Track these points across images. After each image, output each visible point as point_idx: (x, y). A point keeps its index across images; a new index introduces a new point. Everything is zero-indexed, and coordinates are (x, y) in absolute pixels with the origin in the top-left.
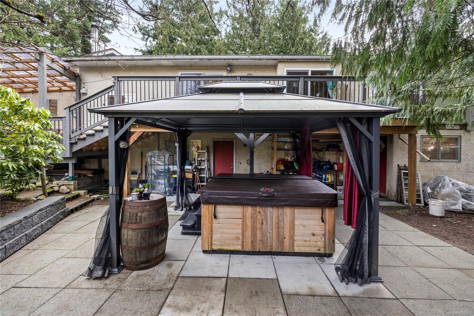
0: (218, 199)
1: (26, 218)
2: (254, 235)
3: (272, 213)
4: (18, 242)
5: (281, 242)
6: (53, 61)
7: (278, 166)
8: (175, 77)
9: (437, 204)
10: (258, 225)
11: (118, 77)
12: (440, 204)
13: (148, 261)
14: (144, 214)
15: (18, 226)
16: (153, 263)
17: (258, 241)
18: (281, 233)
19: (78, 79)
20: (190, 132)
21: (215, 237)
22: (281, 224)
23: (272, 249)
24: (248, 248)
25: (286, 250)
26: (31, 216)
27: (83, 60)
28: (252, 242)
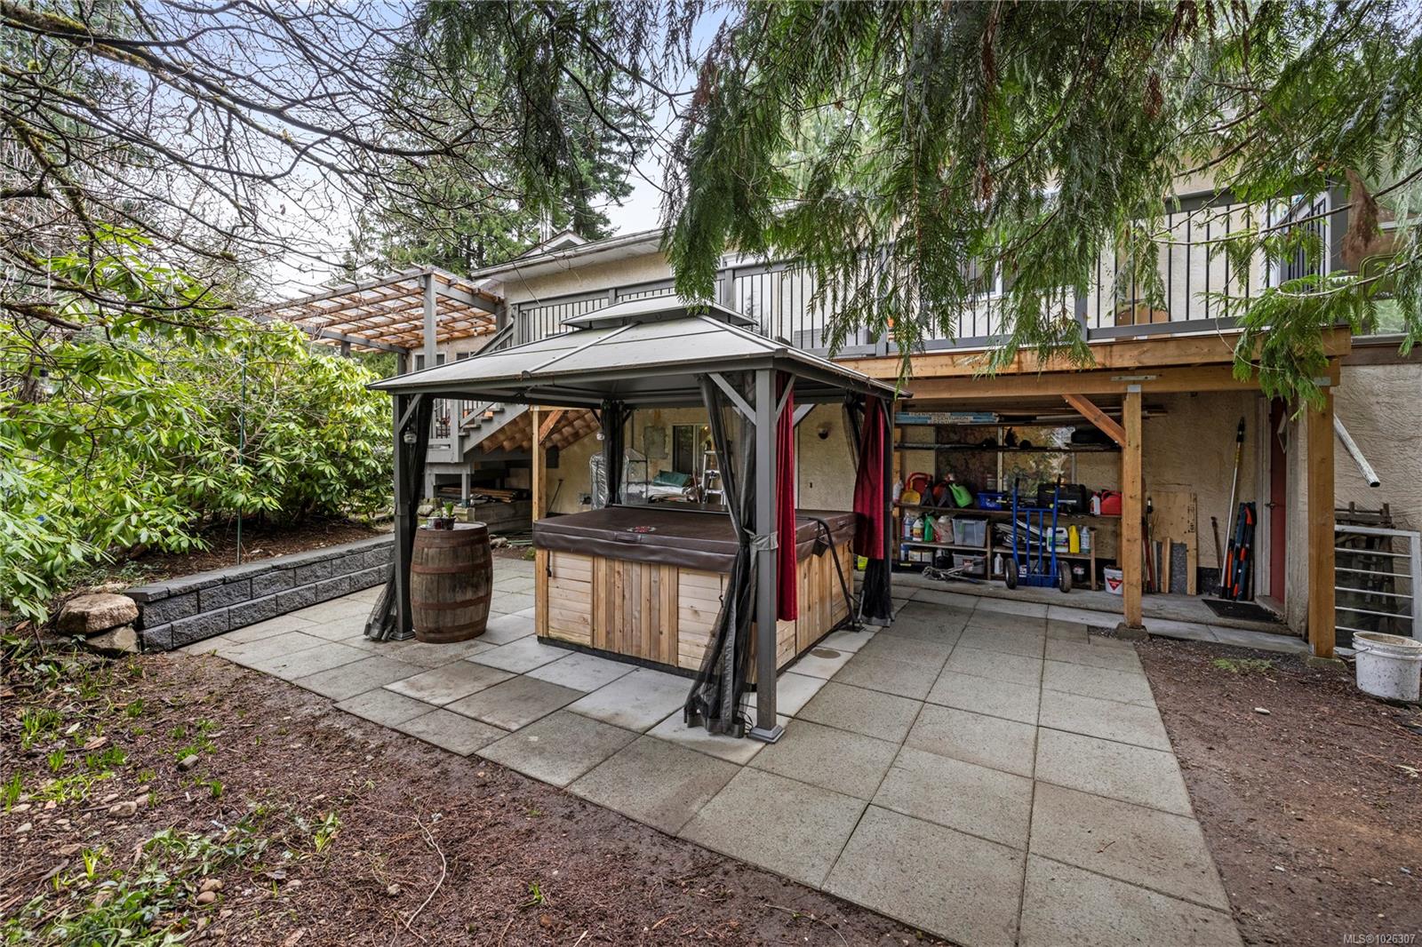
0: (553, 539)
1: (351, 552)
2: (610, 618)
3: (639, 576)
4: (336, 586)
5: (655, 641)
6: (450, 284)
7: (905, 495)
8: (607, 290)
9: (1374, 652)
10: (618, 601)
11: (520, 304)
12: (1393, 652)
13: (438, 630)
14: (432, 551)
15: (338, 561)
16: (448, 635)
17: (618, 634)
18: (655, 621)
19: (499, 308)
20: (632, 407)
21: (553, 612)
22: (655, 602)
23: (639, 652)
24: (601, 644)
25: (665, 659)
26: (361, 551)
27: (502, 272)
28: (608, 633)
